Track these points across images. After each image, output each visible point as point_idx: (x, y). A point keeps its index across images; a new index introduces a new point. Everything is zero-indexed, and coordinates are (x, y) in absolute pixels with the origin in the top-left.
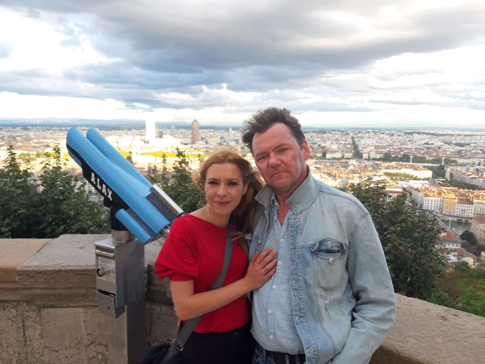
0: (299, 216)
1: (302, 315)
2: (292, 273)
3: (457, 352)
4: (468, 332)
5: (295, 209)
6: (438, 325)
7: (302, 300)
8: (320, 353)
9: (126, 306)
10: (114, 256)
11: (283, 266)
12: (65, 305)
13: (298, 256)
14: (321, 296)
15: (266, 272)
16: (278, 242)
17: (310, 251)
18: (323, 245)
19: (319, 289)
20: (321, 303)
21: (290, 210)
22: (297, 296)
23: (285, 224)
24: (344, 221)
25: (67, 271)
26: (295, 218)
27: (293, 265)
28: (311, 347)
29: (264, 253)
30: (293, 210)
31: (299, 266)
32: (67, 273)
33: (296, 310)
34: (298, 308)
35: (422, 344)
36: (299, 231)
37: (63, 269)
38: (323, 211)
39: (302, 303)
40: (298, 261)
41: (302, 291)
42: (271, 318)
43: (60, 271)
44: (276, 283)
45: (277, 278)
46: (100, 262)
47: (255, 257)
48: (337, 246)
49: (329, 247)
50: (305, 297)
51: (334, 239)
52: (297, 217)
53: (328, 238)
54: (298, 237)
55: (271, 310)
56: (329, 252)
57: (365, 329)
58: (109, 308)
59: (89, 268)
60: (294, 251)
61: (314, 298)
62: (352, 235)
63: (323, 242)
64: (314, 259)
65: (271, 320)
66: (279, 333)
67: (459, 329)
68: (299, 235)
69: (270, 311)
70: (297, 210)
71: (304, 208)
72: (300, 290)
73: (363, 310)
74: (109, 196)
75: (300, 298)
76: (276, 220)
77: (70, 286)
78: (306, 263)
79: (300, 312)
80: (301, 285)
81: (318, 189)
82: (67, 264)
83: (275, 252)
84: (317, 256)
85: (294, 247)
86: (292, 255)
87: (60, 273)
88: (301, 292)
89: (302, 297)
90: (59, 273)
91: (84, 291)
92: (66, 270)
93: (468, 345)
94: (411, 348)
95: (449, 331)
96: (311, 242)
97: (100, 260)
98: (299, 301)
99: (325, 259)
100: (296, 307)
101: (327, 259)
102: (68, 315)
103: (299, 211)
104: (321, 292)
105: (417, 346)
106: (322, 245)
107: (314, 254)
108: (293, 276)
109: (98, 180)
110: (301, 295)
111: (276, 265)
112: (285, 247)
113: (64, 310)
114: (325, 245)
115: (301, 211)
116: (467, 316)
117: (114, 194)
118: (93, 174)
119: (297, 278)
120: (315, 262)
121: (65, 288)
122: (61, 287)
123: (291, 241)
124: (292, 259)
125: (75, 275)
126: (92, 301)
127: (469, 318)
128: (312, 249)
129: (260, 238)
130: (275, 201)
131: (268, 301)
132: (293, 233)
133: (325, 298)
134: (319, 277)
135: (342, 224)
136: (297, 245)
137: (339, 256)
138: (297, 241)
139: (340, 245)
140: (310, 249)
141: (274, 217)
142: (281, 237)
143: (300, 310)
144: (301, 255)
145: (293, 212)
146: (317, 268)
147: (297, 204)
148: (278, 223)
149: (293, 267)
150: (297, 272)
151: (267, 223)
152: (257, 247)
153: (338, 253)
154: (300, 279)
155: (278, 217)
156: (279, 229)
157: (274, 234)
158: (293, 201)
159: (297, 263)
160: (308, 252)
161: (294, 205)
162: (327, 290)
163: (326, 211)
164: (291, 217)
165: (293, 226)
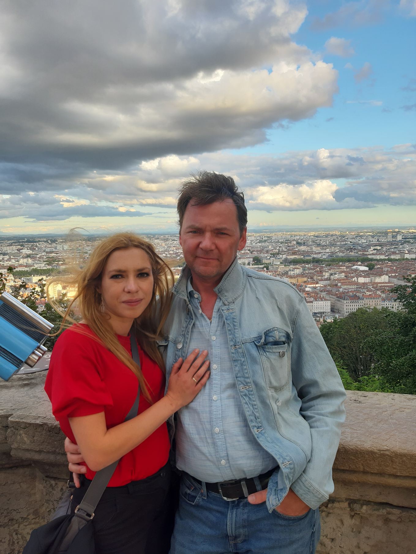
0: (232, 306)
1: (259, 426)
2: (237, 376)
3: (393, 431)
4: (388, 409)
5: (225, 299)
7: (256, 407)
8: (296, 466)
11: (220, 370)
13: (242, 354)
14: (273, 398)
15: (199, 379)
16: (209, 341)
17: (254, 346)
18: (270, 336)
19: (270, 390)
20: (274, 406)
21: (218, 300)
22: (250, 403)
23: (214, 317)
24: (285, 307)
26: (228, 309)
27: (236, 366)
28: (286, 461)
29: (191, 358)
30: (223, 299)
31: (244, 365)
33: (252, 421)
34: (253, 417)
36: (236, 324)
38: (259, 297)
39: (257, 410)
40: (243, 359)
41: (254, 396)
44: (216, 393)
45: (216, 386)
47: (177, 365)
48: (284, 336)
49: (277, 337)
50: (258, 403)
51: (280, 328)
52: (230, 308)
53: (274, 328)
54: (236, 330)
55: (218, 427)
56: (276, 343)
57: (327, 426)
60: (234, 348)
61: (268, 402)
62: (295, 323)
63: (268, 334)
64: (261, 354)
65: (220, 440)
68: (237, 329)
69: (217, 430)
70: (227, 299)
71: (237, 296)
72: (252, 395)
75: (253, 405)
76: (201, 314)
78: (254, 360)
79: (256, 422)
80: (251, 389)
81: (245, 273)
83: (205, 353)
84: (264, 350)
85: (234, 343)
86: (233, 353)
88: (253, 398)
89: (255, 403)
93: (397, 422)
95: (372, 413)
96: (254, 335)
98: (252, 408)
99: (275, 353)
100: (251, 417)
101: (277, 352)
103: (230, 300)
104: (273, 394)
106: (268, 337)
107: (260, 348)
108: (239, 379)
110: (254, 401)
111: (209, 369)
112: (219, 345)
114: (272, 336)
115: (233, 300)
116: (375, 395)
119: (245, 381)
120: (264, 358)
123: (230, 336)
124: (233, 359)
127: (378, 396)
128: (257, 342)
129: (181, 341)
130: (195, 292)
131: (211, 418)
132: (230, 327)
133: (277, 400)
134: (270, 375)
135: (282, 311)
136: (238, 340)
137: (287, 348)
138: (237, 335)
139: (286, 334)
140: (254, 343)
141: (199, 311)
142: (212, 334)
143: (256, 419)
144: (246, 352)
145: (223, 302)
146: (267, 364)
147: (227, 291)
148: (205, 317)
149: (237, 368)
150: (244, 374)
151: (191, 320)
152: (177, 352)
153: (284, 344)
154: (250, 382)
155: (203, 311)
156: (208, 324)
157: (200, 332)
158: (223, 288)
159: (242, 362)
160: (252, 347)
161: (224, 294)
162: (277, 389)
163: (261, 297)
164: (222, 308)
165: (228, 318)
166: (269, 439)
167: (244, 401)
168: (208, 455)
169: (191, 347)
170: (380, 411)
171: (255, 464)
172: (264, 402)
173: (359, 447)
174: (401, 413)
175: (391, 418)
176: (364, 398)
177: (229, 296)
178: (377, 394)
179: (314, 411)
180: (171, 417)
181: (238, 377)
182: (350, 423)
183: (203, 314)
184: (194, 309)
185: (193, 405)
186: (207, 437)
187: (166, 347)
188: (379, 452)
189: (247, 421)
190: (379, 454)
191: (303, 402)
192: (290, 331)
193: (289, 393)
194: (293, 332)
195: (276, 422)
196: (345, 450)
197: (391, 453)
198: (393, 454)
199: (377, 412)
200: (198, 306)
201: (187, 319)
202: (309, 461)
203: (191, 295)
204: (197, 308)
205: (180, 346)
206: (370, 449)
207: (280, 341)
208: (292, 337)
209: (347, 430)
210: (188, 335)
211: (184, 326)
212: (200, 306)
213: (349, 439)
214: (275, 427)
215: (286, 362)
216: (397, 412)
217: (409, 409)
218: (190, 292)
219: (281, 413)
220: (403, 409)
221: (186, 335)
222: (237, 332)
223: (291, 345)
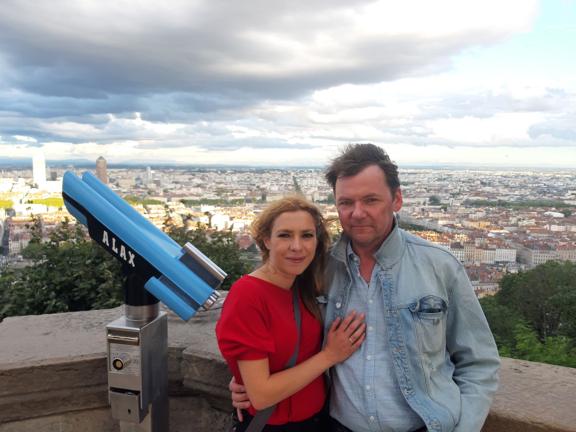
0: (390, 272)
1: (409, 388)
3: (550, 404)
4: (549, 382)
5: (383, 264)
6: (518, 380)
7: (408, 370)
8: (443, 428)
9: (150, 406)
10: (139, 340)
11: (375, 332)
12: (36, 415)
13: (397, 319)
14: (426, 362)
15: (355, 340)
16: (365, 305)
17: (409, 312)
18: (425, 304)
19: (424, 355)
20: (427, 371)
21: (376, 265)
22: (402, 366)
23: (372, 281)
24: (442, 275)
25: (43, 368)
26: (385, 274)
27: (390, 329)
28: (433, 422)
29: (349, 319)
30: (381, 264)
31: (399, 330)
32: (43, 371)
33: (402, 382)
34: (404, 379)
35: (513, 401)
36: (392, 289)
37: (36, 365)
38: (416, 265)
39: (409, 373)
40: (397, 324)
42: (371, 395)
43: (32, 368)
44: (371, 353)
45: (371, 346)
46: (113, 350)
47: (335, 324)
48: (439, 304)
49: (433, 305)
50: (410, 366)
51: (435, 297)
52: (388, 273)
53: (429, 296)
54: (392, 296)
55: (369, 385)
56: (431, 311)
57: (477, 393)
58: (129, 411)
59: (75, 360)
60: (389, 313)
61: (420, 366)
62: (451, 291)
63: (423, 301)
64: (416, 320)
65: (370, 397)
66: (382, 411)
67: (539, 380)
68: (393, 295)
69: (368, 387)
70: (385, 264)
71: (395, 262)
72: (404, 358)
73: (466, 372)
74: (131, 261)
75: (404, 368)
76: (360, 278)
77: (47, 388)
78: (408, 326)
79: (407, 384)
80: (404, 352)
81: (405, 239)
82: (40, 359)
83: (362, 316)
84: (418, 317)
85: (389, 308)
86: (388, 317)
87: (33, 371)
88: (405, 361)
89: (407, 366)
90: (30, 371)
91: (67, 393)
92: (42, 366)
93: (556, 396)
94: (506, 408)
95: (531, 384)
96: (410, 301)
97: (115, 347)
98: (404, 371)
99: (429, 320)
100: (402, 378)
101: (431, 320)
102: (40, 428)
103: (388, 266)
104: (426, 358)
105: (509, 405)
106: (423, 304)
107: (415, 314)
108: (393, 342)
109: (114, 240)
110: (406, 364)
111: (365, 331)
112: (375, 309)
113: (34, 421)
114: (427, 304)
115: (391, 266)
116: (538, 365)
117: (138, 258)
118: (105, 233)
119: (398, 345)
120: (418, 324)
121: (40, 392)
122: (35, 390)
123: (386, 301)
124: (388, 323)
125: (54, 371)
126: (76, 404)
127: (541, 367)
128: (412, 309)
129: (340, 301)
130: (354, 255)
131: (363, 376)
132: (386, 292)
133: (430, 365)
134: (424, 341)
135: (440, 280)
136: (394, 306)
137: (442, 316)
138: (393, 301)
139: (442, 302)
140: (409, 309)
141: (357, 275)
142: (369, 297)
143: (407, 381)
144: (400, 317)
145: (381, 268)
146: (421, 330)
147: (385, 257)
148: (364, 281)
149: (391, 332)
150: (397, 338)
151: (349, 282)
152: (336, 311)
153: (440, 312)
154: (403, 346)
155: (361, 275)
156: (366, 288)
157: (358, 294)
158: (382, 254)
159: (396, 327)
160: (407, 313)
161: (382, 259)
162: (431, 355)
163: (419, 265)
164: (380, 274)
165: (386, 283)
166: (418, 401)
167: (396, 363)
168: (358, 409)
169: (349, 308)
170: (540, 382)
171: (403, 423)
172: (416, 366)
173: (512, 417)
174: (562, 387)
175: (551, 392)
176: (526, 368)
177: (388, 262)
178: (540, 365)
179: (466, 378)
180: (327, 370)
181: (392, 340)
182: (507, 392)
183: (362, 278)
184: (353, 271)
185: (348, 362)
186: (359, 392)
187: (325, 305)
188: (532, 424)
189: (398, 383)
190: (532, 426)
191: (456, 368)
192: (446, 299)
193: (442, 358)
194: (449, 300)
195: (427, 386)
196: (497, 418)
197: (545, 427)
198: (547, 428)
199: (536, 384)
200: (357, 270)
201: (346, 280)
202: (456, 425)
203: (351, 257)
204: (356, 271)
205: (338, 305)
206: (523, 420)
207: (436, 309)
208: (448, 306)
209: (501, 399)
210: (346, 296)
211: (343, 287)
212: (360, 269)
213: (502, 408)
214: (426, 390)
215: (441, 329)
216: (558, 385)
217: (571, 383)
218: (350, 255)
219: (432, 377)
220: (565, 384)
221: (344, 297)
222: (393, 297)
223: (447, 312)
